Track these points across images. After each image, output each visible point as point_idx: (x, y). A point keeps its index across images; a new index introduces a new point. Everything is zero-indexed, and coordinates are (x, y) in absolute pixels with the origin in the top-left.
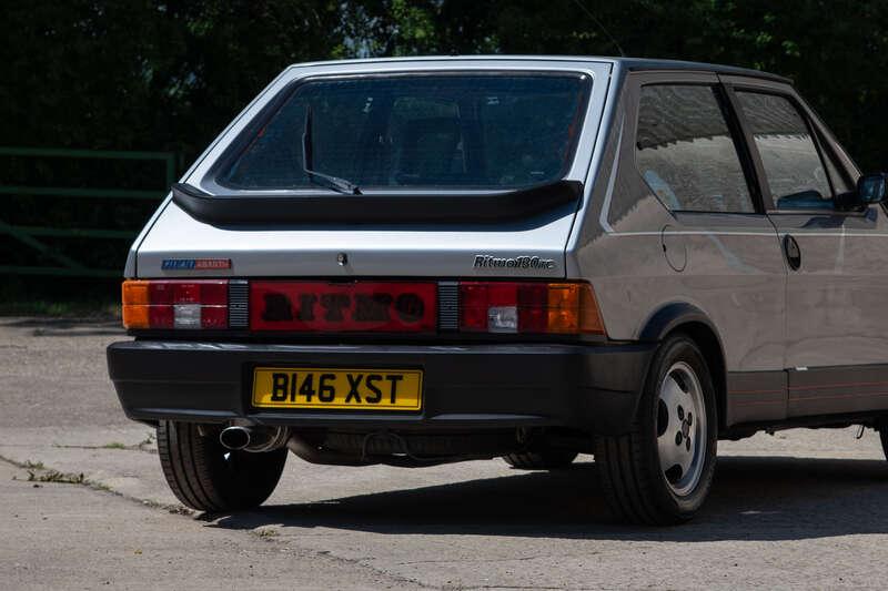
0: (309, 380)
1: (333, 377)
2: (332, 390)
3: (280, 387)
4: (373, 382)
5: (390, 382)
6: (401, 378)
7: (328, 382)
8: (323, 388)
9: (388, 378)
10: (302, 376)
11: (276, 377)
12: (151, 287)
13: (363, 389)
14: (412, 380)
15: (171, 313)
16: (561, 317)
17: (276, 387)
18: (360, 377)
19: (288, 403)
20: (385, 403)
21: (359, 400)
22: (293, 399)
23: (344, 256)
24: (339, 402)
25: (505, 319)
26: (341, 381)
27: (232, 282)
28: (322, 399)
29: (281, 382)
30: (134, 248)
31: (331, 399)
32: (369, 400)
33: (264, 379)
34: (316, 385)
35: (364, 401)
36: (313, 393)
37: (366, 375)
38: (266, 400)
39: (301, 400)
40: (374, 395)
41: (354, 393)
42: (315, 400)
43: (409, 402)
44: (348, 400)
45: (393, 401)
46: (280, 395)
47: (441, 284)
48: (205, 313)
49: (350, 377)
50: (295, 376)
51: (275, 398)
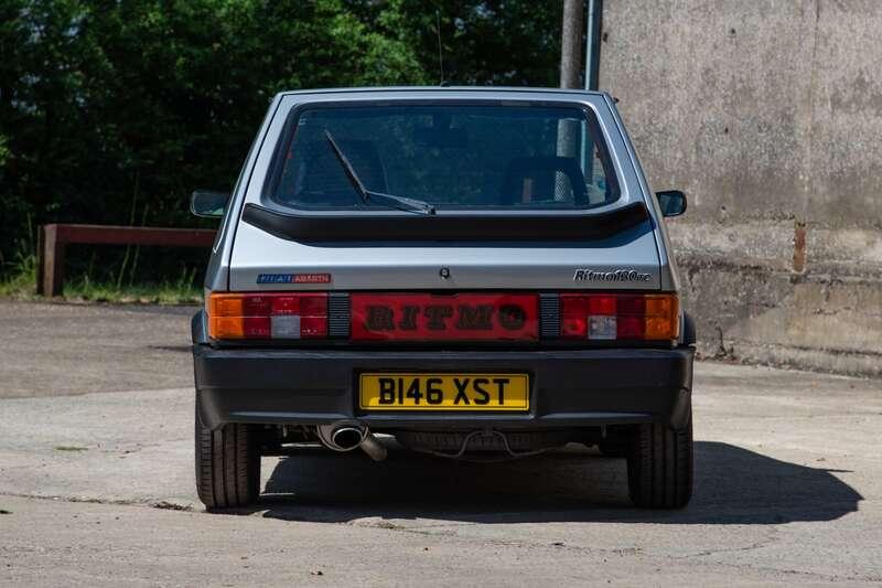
0: (416, 384)
1: (440, 381)
2: (440, 392)
3: (387, 391)
4: (481, 386)
5: (497, 385)
6: (507, 381)
7: (434, 386)
8: (430, 391)
9: (495, 381)
10: (408, 381)
11: (382, 382)
12: (245, 299)
13: (469, 391)
14: (518, 383)
15: (267, 324)
16: (654, 327)
17: (383, 392)
18: (467, 382)
19: (396, 405)
20: (494, 404)
21: (467, 402)
22: (401, 402)
23: (445, 272)
24: (448, 404)
25: (603, 327)
26: (448, 384)
27: (332, 295)
28: (430, 401)
29: (388, 386)
30: (224, 263)
31: (439, 401)
32: (477, 401)
33: (370, 383)
34: (423, 389)
35: (472, 403)
36: (421, 396)
37: (472, 379)
38: (374, 403)
39: (409, 403)
40: (482, 397)
41: (461, 395)
42: (424, 402)
43: (517, 403)
44: (456, 402)
45: (501, 402)
46: (387, 398)
47: (542, 295)
48: (304, 324)
49: (456, 381)
50: (401, 381)
51: (382, 401)
